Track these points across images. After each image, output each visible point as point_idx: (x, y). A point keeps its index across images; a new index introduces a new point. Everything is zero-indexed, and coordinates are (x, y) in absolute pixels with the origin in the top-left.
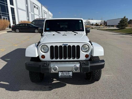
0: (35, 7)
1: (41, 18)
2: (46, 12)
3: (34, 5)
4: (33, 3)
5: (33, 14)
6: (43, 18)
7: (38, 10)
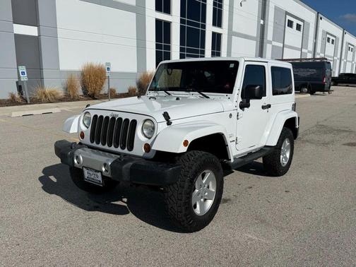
0: (290, 24)
1: (310, 56)
2: (332, 38)
3: (289, 18)
4: (287, 13)
5: (281, 45)
6: (318, 57)
7: (300, 33)
